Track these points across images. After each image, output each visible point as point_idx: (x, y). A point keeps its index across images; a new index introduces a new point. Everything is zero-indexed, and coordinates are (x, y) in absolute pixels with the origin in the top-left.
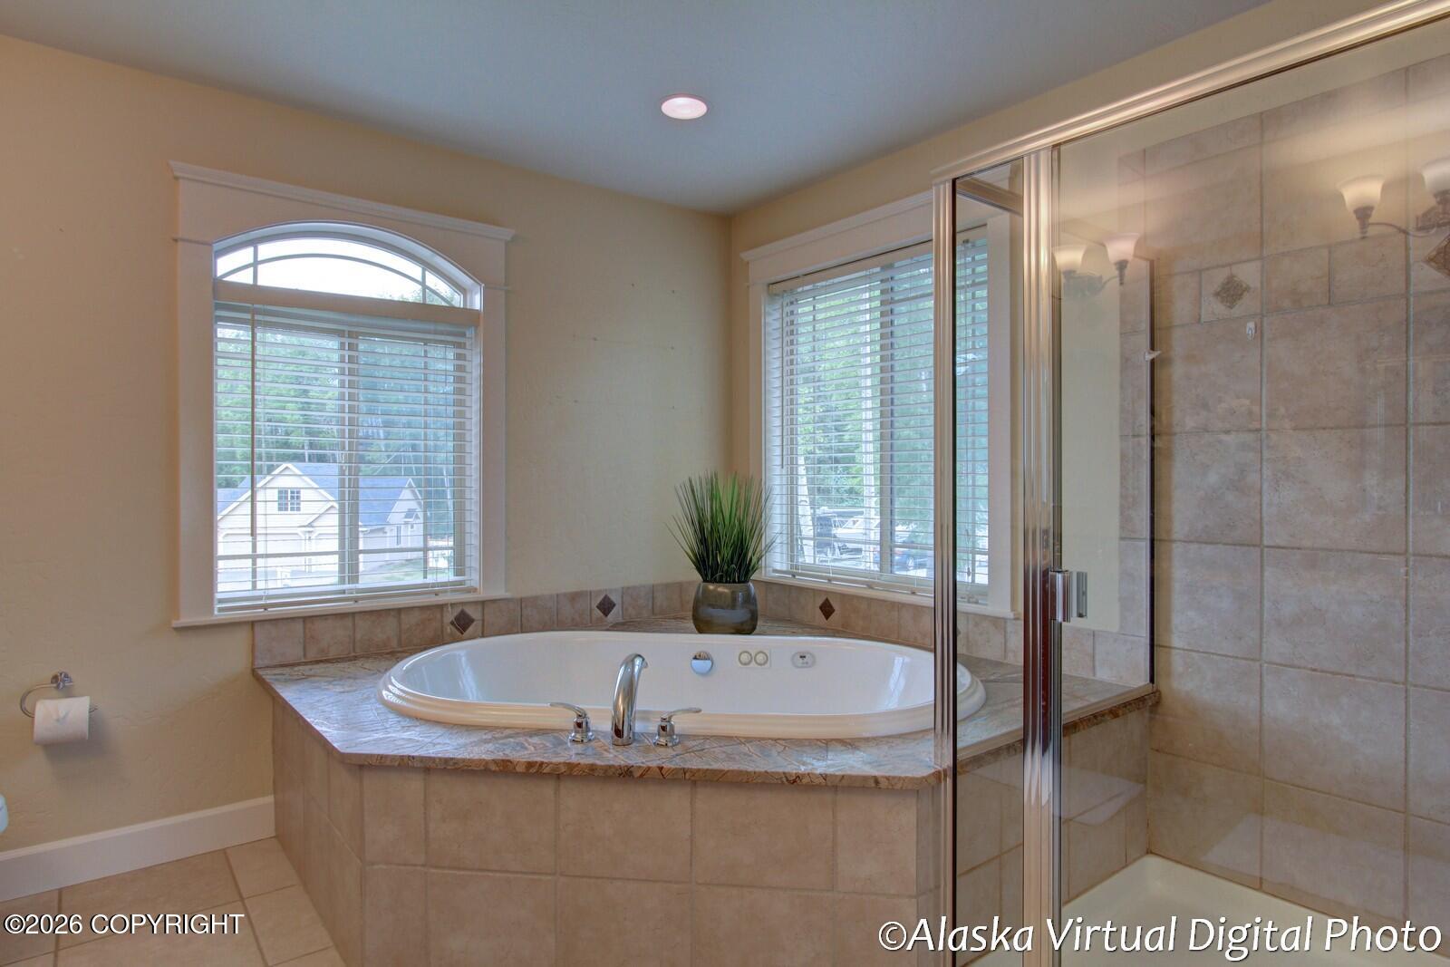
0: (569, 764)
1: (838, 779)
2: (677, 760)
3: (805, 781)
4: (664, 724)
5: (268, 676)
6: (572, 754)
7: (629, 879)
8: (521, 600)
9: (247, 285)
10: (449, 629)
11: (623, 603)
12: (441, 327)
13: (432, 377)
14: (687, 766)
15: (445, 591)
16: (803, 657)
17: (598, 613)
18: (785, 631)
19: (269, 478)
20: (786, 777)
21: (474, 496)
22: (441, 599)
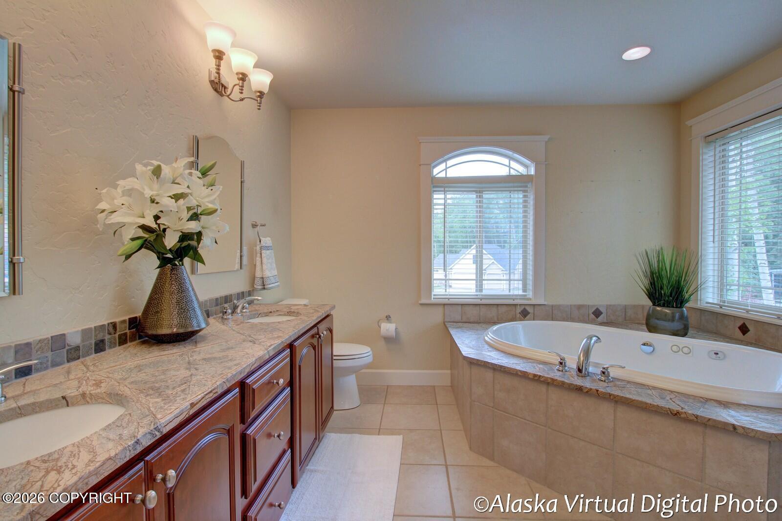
0: (552, 379)
1: (706, 420)
2: (607, 389)
3: (682, 416)
4: (604, 371)
5: (448, 325)
6: (557, 375)
7: (580, 439)
8: (552, 306)
9: (443, 177)
10: (518, 315)
11: (607, 313)
12: (516, 184)
13: (512, 206)
14: (612, 393)
15: (517, 299)
16: (717, 354)
17: (593, 316)
18: (709, 338)
19: (470, 250)
20: (670, 411)
21: (531, 258)
22: (516, 302)
